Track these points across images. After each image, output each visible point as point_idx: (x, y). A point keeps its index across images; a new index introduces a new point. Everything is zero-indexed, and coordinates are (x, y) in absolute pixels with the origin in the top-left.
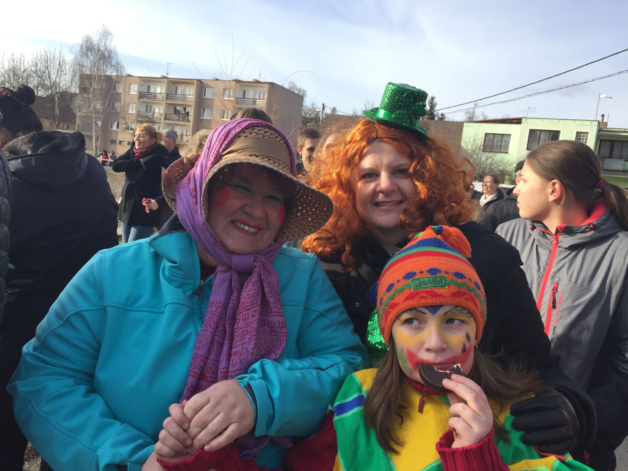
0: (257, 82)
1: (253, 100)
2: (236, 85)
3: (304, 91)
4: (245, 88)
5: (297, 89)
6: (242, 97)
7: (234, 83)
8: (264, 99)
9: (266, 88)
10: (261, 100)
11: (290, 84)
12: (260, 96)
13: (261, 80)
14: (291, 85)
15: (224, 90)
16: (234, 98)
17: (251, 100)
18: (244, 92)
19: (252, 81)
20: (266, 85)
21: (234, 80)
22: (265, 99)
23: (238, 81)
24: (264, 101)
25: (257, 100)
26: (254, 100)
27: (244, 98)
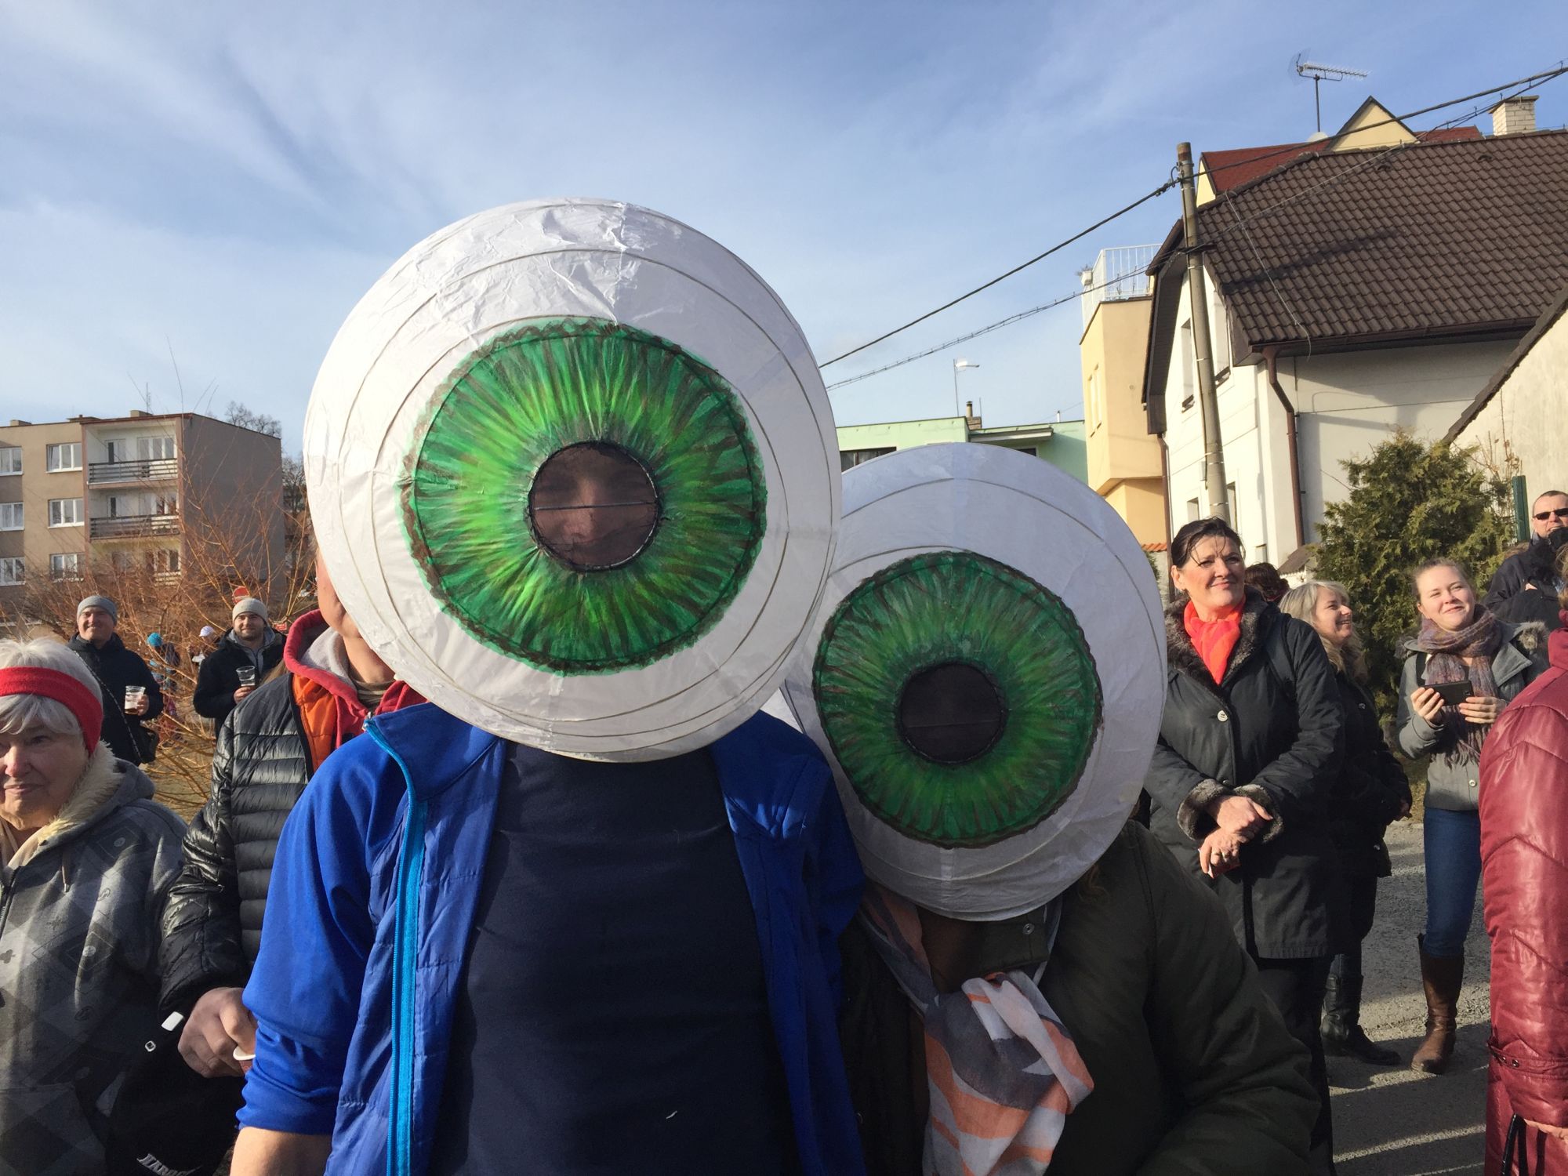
0: (144, 417)
1: (140, 464)
2: (83, 431)
3: (274, 423)
4: (112, 437)
5: (252, 421)
6: (107, 461)
7: (78, 426)
8: (173, 459)
9: (173, 431)
10: (163, 462)
11: (231, 409)
12: (158, 452)
13: (156, 411)
14: (235, 413)
15: (50, 448)
16: (84, 466)
17: (136, 464)
18: (111, 446)
19: (128, 415)
20: (174, 422)
21: (73, 420)
22: (176, 456)
23: (87, 422)
24: (171, 462)
25: (150, 464)
26: (145, 464)
27: (112, 462)
